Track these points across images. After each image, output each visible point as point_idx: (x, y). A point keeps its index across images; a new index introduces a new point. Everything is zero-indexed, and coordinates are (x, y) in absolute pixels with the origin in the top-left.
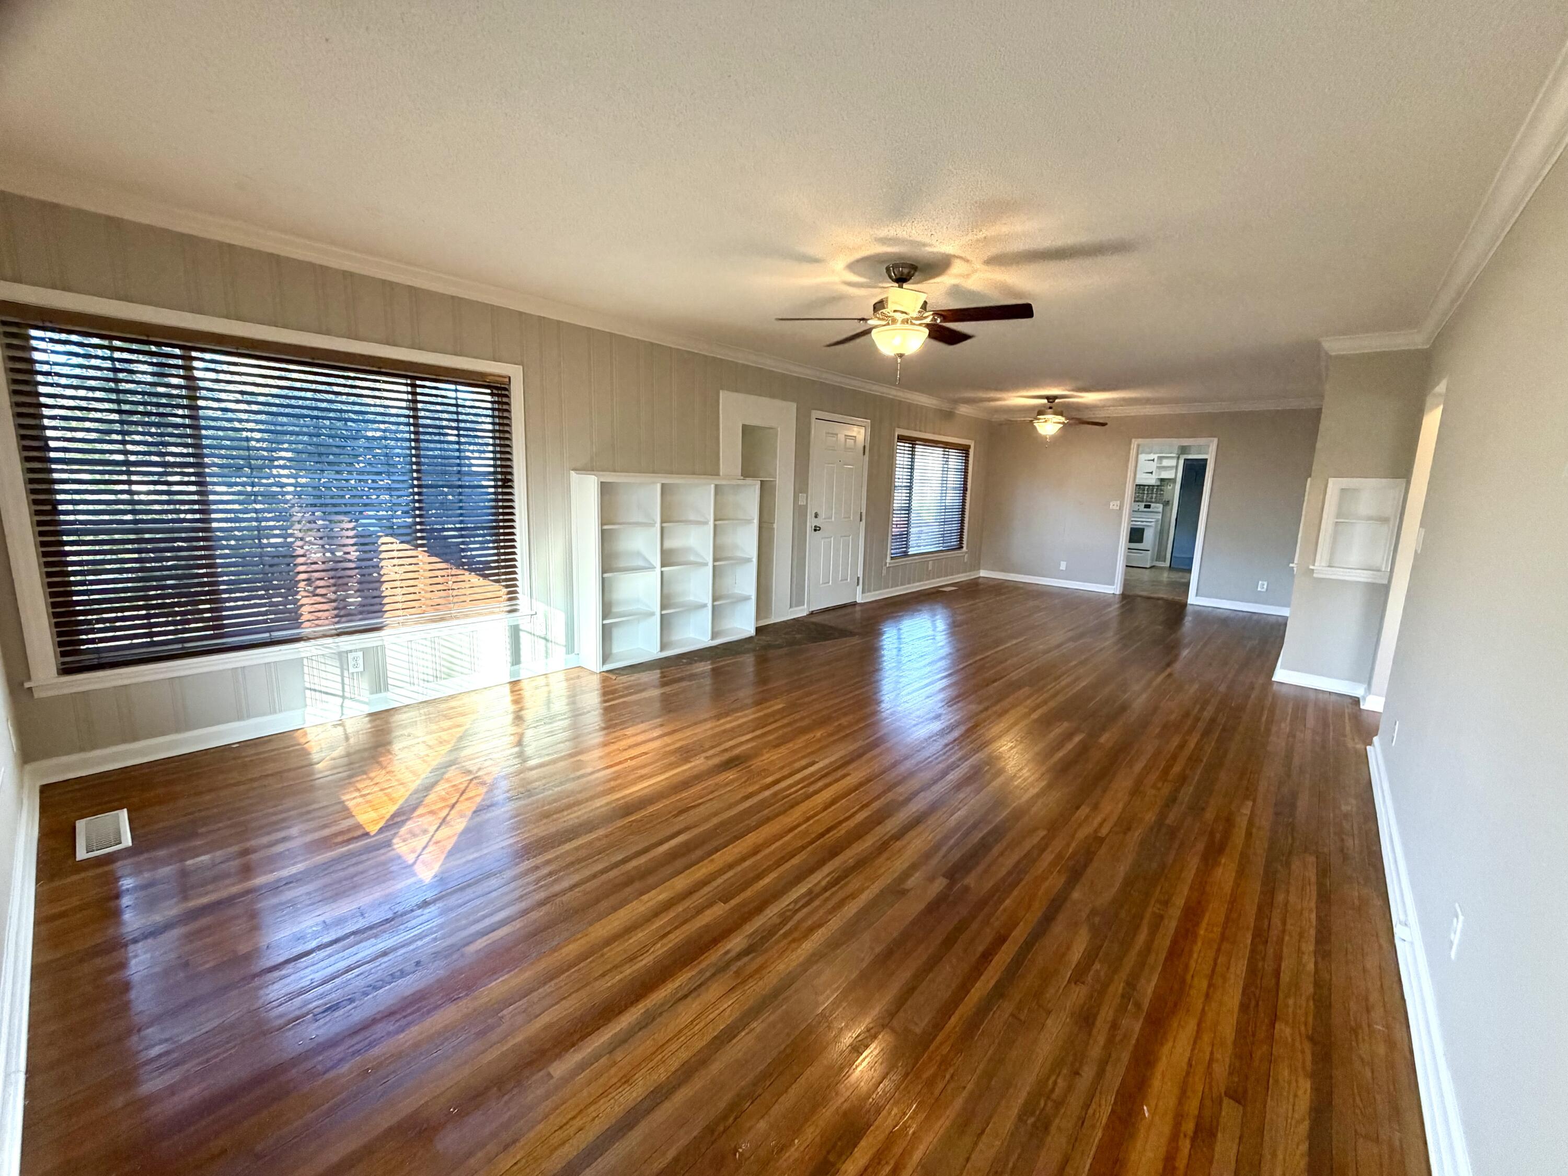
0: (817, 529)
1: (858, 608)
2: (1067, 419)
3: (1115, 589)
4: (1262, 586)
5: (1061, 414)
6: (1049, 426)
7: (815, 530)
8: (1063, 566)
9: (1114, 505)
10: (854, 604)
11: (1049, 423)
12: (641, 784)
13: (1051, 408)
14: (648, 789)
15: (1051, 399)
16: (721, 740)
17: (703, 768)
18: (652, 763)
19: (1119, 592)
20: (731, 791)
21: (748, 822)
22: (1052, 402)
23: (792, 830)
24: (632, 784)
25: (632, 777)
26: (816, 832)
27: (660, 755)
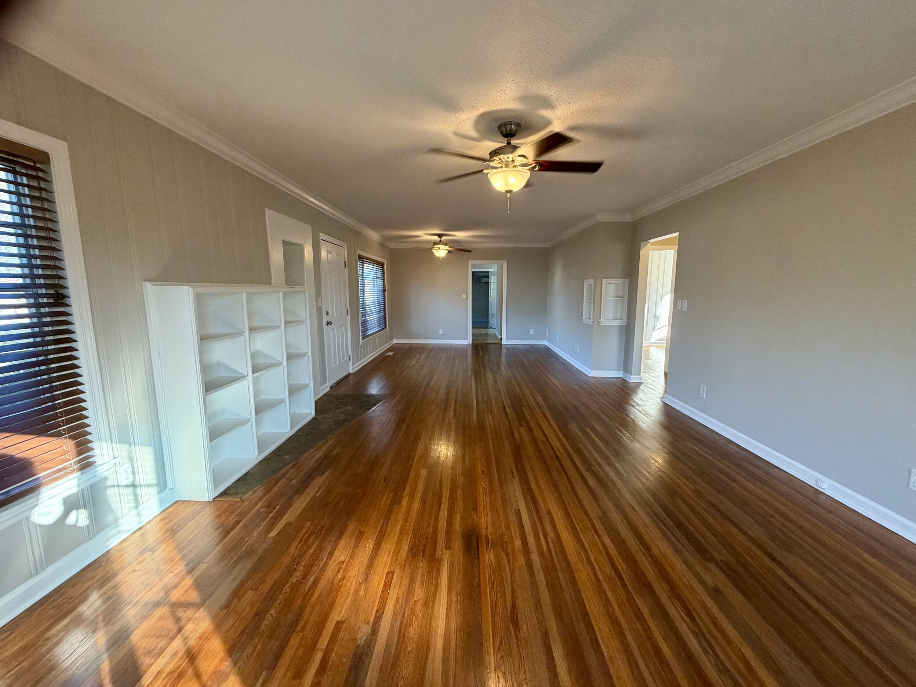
0: (328, 323)
1: (351, 377)
2: (450, 247)
3: (468, 341)
4: (532, 332)
5: (446, 244)
6: (441, 252)
7: (327, 324)
8: (441, 332)
9: (464, 296)
10: (349, 375)
11: (440, 250)
12: (438, 612)
13: (440, 241)
14: (453, 615)
15: (440, 236)
16: (429, 524)
17: (459, 559)
18: (412, 579)
19: (471, 343)
20: (512, 572)
21: (568, 596)
22: (440, 238)
23: (598, 581)
24: (430, 617)
25: (419, 608)
26: (613, 573)
27: (407, 567)
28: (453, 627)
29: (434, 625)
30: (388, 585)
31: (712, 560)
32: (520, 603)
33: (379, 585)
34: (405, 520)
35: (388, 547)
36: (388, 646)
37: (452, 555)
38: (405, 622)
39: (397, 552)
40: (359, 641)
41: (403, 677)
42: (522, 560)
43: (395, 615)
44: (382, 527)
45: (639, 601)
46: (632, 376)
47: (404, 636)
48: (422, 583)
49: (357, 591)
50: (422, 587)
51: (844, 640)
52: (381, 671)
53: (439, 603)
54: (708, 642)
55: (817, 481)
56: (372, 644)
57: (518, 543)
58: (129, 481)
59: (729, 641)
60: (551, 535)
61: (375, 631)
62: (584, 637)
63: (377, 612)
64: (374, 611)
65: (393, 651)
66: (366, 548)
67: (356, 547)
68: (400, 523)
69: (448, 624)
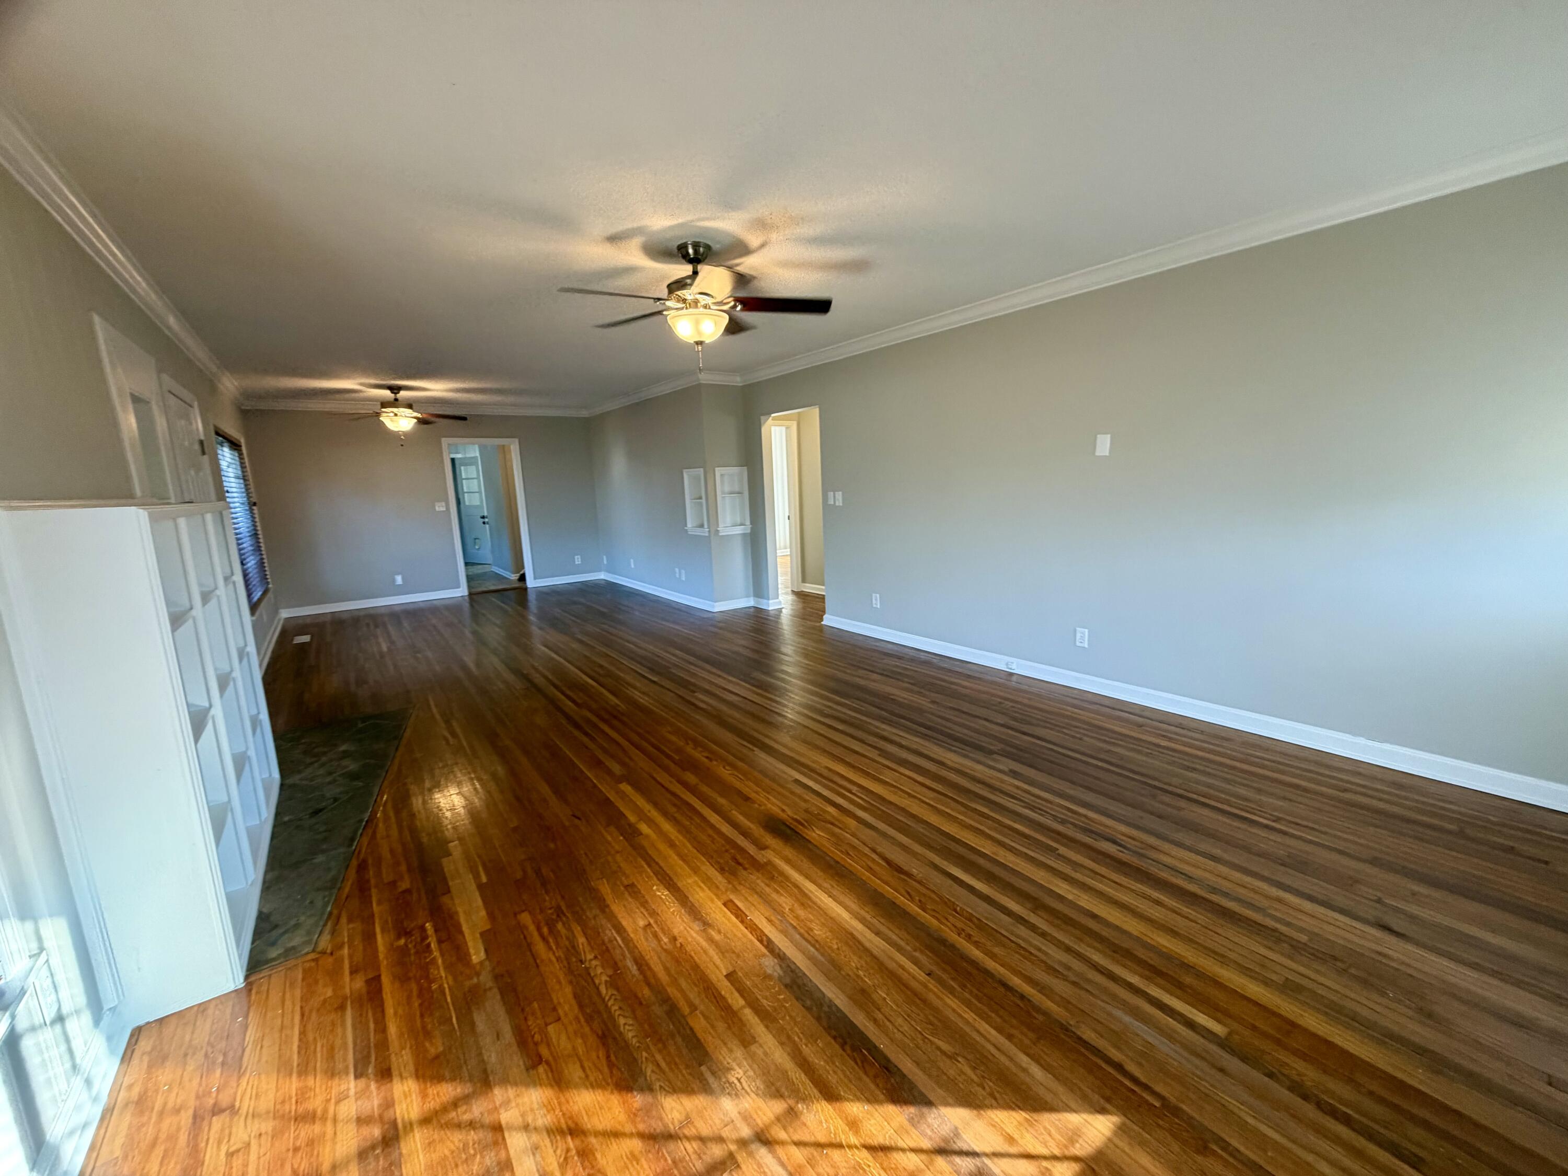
2: (421, 412)
3: (460, 591)
4: (578, 560)
5: (411, 407)
6: (400, 422)
8: (399, 580)
11: (398, 419)
12: (825, 904)
13: (396, 400)
14: (842, 898)
15: (395, 389)
16: (710, 836)
17: (789, 852)
18: (761, 895)
19: (466, 593)
20: (853, 835)
21: (920, 828)
22: (396, 394)
23: (932, 806)
24: (822, 912)
25: (801, 913)
26: (936, 795)
27: (740, 888)
28: (854, 907)
29: (834, 915)
30: (740, 915)
31: (991, 752)
32: (889, 855)
33: (729, 920)
34: (672, 845)
35: (688, 881)
36: (811, 958)
37: (774, 850)
38: (802, 931)
39: (707, 880)
40: (775, 974)
41: (857, 969)
42: (852, 823)
43: (784, 932)
44: (649, 866)
45: (974, 805)
46: (771, 602)
47: (817, 941)
48: (778, 892)
49: (711, 940)
50: (782, 895)
51: (1097, 767)
52: (829, 979)
53: (816, 896)
54: (1040, 809)
55: (1007, 664)
56: (793, 967)
57: (831, 809)
58: (50, 1015)
59: (1051, 802)
60: (855, 789)
61: (780, 956)
62: (961, 850)
63: (761, 942)
64: (758, 944)
65: (820, 957)
66: (661, 898)
67: (644, 904)
68: (670, 852)
69: (846, 908)
